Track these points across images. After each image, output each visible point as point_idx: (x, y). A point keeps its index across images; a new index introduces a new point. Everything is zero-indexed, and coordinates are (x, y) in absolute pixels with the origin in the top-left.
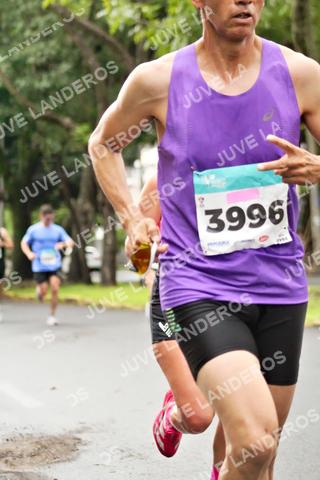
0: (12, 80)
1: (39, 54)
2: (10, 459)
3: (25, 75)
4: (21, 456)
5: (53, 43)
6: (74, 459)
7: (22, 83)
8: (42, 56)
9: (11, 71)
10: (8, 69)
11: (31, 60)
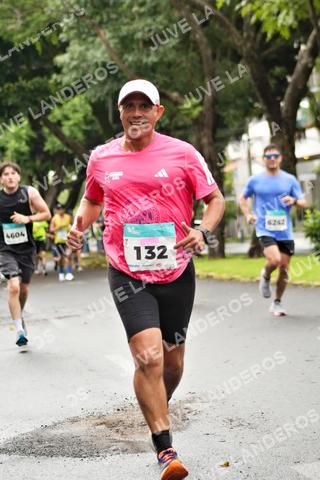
0: (121, 55)
1: (147, 29)
2: (121, 428)
3: (133, 50)
4: (132, 426)
5: (160, 18)
6: (184, 429)
7: (130, 58)
8: (150, 31)
9: (119, 46)
10: (116, 44)
11: (139, 35)
